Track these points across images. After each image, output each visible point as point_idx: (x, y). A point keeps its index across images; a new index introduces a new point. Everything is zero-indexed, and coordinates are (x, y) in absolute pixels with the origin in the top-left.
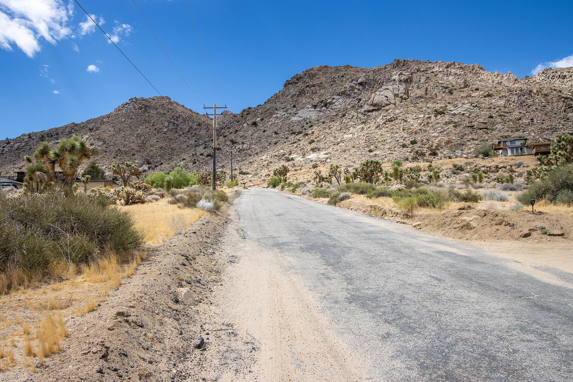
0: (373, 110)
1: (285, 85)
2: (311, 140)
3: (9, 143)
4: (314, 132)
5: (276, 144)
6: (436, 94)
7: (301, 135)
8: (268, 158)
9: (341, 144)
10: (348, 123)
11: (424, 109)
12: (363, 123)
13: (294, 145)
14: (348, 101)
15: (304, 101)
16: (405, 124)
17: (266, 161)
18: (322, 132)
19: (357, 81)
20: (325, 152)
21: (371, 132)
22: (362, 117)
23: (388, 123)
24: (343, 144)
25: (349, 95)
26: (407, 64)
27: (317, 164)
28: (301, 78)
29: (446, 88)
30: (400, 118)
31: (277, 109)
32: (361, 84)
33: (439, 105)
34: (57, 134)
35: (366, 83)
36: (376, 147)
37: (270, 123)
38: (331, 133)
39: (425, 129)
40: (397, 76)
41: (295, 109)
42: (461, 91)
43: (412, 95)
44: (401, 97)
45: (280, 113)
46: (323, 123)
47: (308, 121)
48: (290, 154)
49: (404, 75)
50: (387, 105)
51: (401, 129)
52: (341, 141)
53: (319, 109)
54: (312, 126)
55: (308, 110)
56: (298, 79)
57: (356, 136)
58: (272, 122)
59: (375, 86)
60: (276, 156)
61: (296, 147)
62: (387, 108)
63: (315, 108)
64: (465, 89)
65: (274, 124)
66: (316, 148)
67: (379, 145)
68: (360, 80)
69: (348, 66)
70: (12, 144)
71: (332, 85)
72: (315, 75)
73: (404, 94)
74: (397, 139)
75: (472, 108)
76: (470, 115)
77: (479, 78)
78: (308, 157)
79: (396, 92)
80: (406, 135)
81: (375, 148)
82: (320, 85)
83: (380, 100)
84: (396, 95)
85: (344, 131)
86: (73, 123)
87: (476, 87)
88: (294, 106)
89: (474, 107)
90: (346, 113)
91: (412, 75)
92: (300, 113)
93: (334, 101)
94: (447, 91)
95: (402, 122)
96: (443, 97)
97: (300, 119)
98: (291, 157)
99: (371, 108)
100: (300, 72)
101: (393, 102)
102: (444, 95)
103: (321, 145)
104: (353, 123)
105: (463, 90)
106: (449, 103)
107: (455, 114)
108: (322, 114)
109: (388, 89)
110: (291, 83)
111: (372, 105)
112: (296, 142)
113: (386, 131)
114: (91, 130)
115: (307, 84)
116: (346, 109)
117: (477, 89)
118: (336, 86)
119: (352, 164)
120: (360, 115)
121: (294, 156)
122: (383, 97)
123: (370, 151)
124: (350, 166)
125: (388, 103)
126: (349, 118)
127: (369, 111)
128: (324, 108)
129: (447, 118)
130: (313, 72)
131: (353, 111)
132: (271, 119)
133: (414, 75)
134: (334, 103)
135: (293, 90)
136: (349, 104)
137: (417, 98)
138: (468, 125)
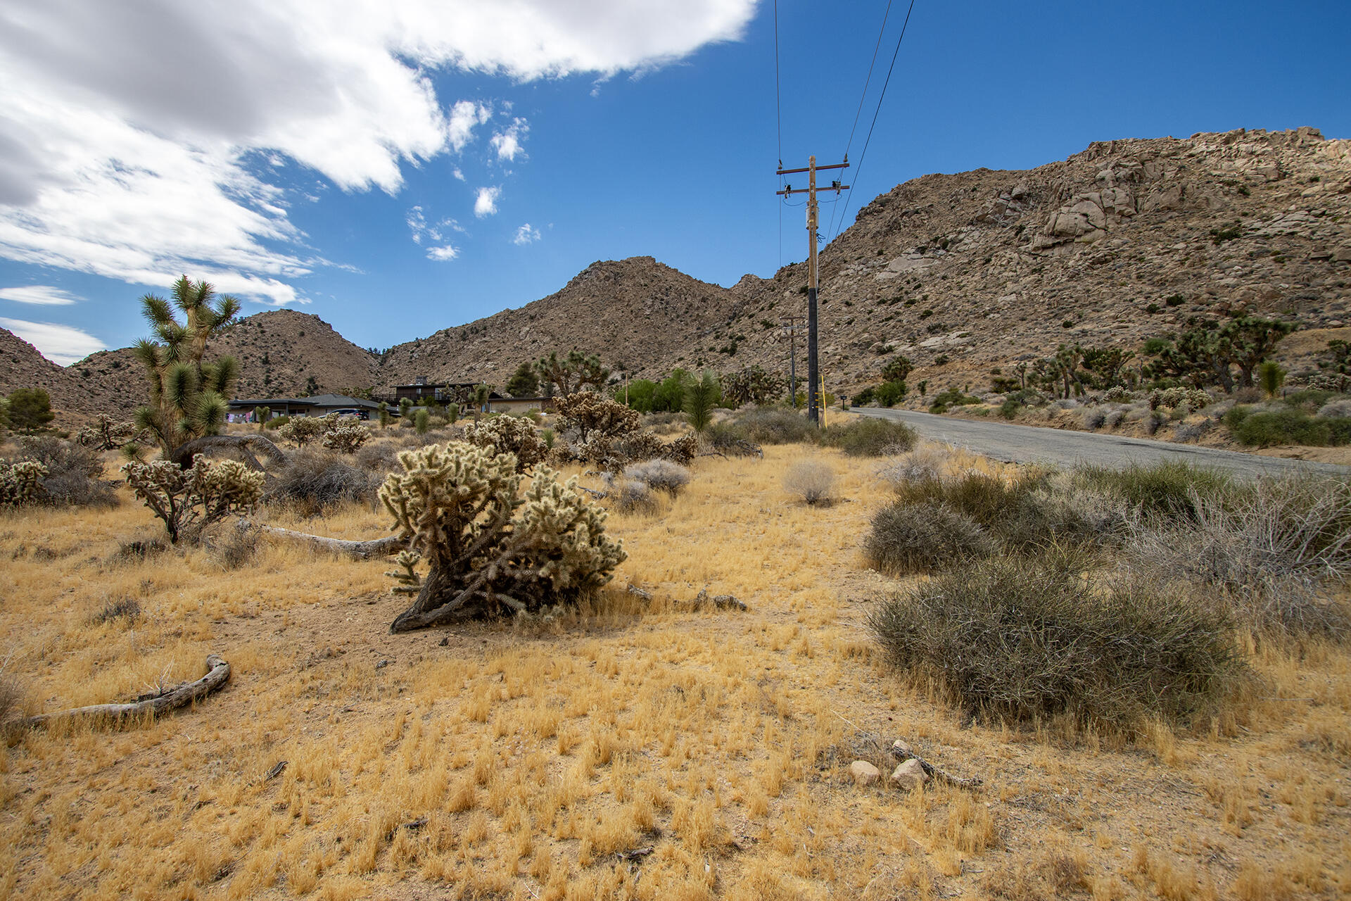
0: (1054, 246)
1: (859, 218)
2: (925, 312)
3: (419, 346)
4: (927, 296)
5: (849, 323)
6: (1207, 199)
7: (900, 304)
8: (839, 350)
9: (992, 315)
10: (1000, 273)
11: (1182, 231)
12: (1034, 271)
13: (890, 322)
14: (992, 233)
15: (899, 242)
16: (1140, 265)
17: (835, 355)
18: (944, 296)
19: (1010, 194)
20: (960, 333)
21: (1060, 287)
22: (1030, 260)
23: (1099, 265)
24: (996, 315)
25: (993, 223)
26: (1120, 148)
27: (946, 357)
28: (888, 201)
29: (1230, 184)
30: (1125, 254)
31: (845, 262)
32: (1019, 198)
33: (1219, 221)
34: (485, 329)
35: (1029, 195)
36: (1080, 317)
37: (834, 287)
38: (965, 296)
39: (1195, 272)
40: (1109, 170)
41: (882, 257)
42: (1270, 188)
43: (1146, 206)
44: (1121, 213)
45: (853, 266)
46: (944, 278)
47: (909, 278)
48: (883, 341)
49: (1125, 167)
50: (1087, 231)
51: (1134, 276)
52: (993, 309)
53: (931, 254)
54: (919, 286)
55: (909, 257)
56: (883, 203)
57: (1025, 297)
58: (838, 285)
59: (1051, 200)
60: (855, 345)
61: (894, 327)
62: (1087, 237)
63: (922, 254)
64: (1280, 183)
65: (843, 287)
66: (939, 326)
67: (1088, 311)
68: (1016, 191)
69: (984, 169)
70: (423, 346)
71: (953, 207)
72: (918, 192)
73: (1128, 205)
74: (1128, 298)
75: (1312, 219)
76: (1313, 233)
77: (1315, 157)
78: (923, 344)
79: (1108, 203)
80: (1148, 289)
81: (1077, 320)
82: (929, 210)
83: (1072, 223)
84: (1107, 210)
85: (994, 290)
86: (508, 310)
87: (1310, 175)
88: (880, 253)
89: (1316, 216)
90: (991, 256)
91: (1143, 164)
92: (893, 264)
93: (961, 236)
94: (1234, 189)
95: (1132, 262)
96: (1226, 205)
97: (893, 275)
98: (887, 345)
99: (1050, 241)
100: (886, 191)
101: (1101, 224)
102: (1227, 199)
103: (947, 320)
104: (1011, 274)
105: (1274, 184)
106: (1245, 215)
107: (1266, 237)
108: (937, 262)
109: (1088, 199)
110: (871, 213)
111: (1052, 234)
112: (891, 318)
113: (1096, 282)
114: (532, 318)
115: (904, 210)
116: (991, 249)
117: (1315, 180)
118: (962, 210)
119: (1033, 353)
120: (1024, 257)
121: (893, 344)
122: (1077, 215)
123: (1067, 325)
124: (1030, 358)
125: (1090, 227)
126: (1001, 265)
127: (1045, 248)
128: (941, 252)
129: (1250, 246)
130: (913, 188)
131: (1008, 251)
132: (836, 280)
133: (1148, 164)
134: (961, 241)
135: (873, 225)
136: (996, 239)
137: (1158, 211)
138: (1313, 255)
